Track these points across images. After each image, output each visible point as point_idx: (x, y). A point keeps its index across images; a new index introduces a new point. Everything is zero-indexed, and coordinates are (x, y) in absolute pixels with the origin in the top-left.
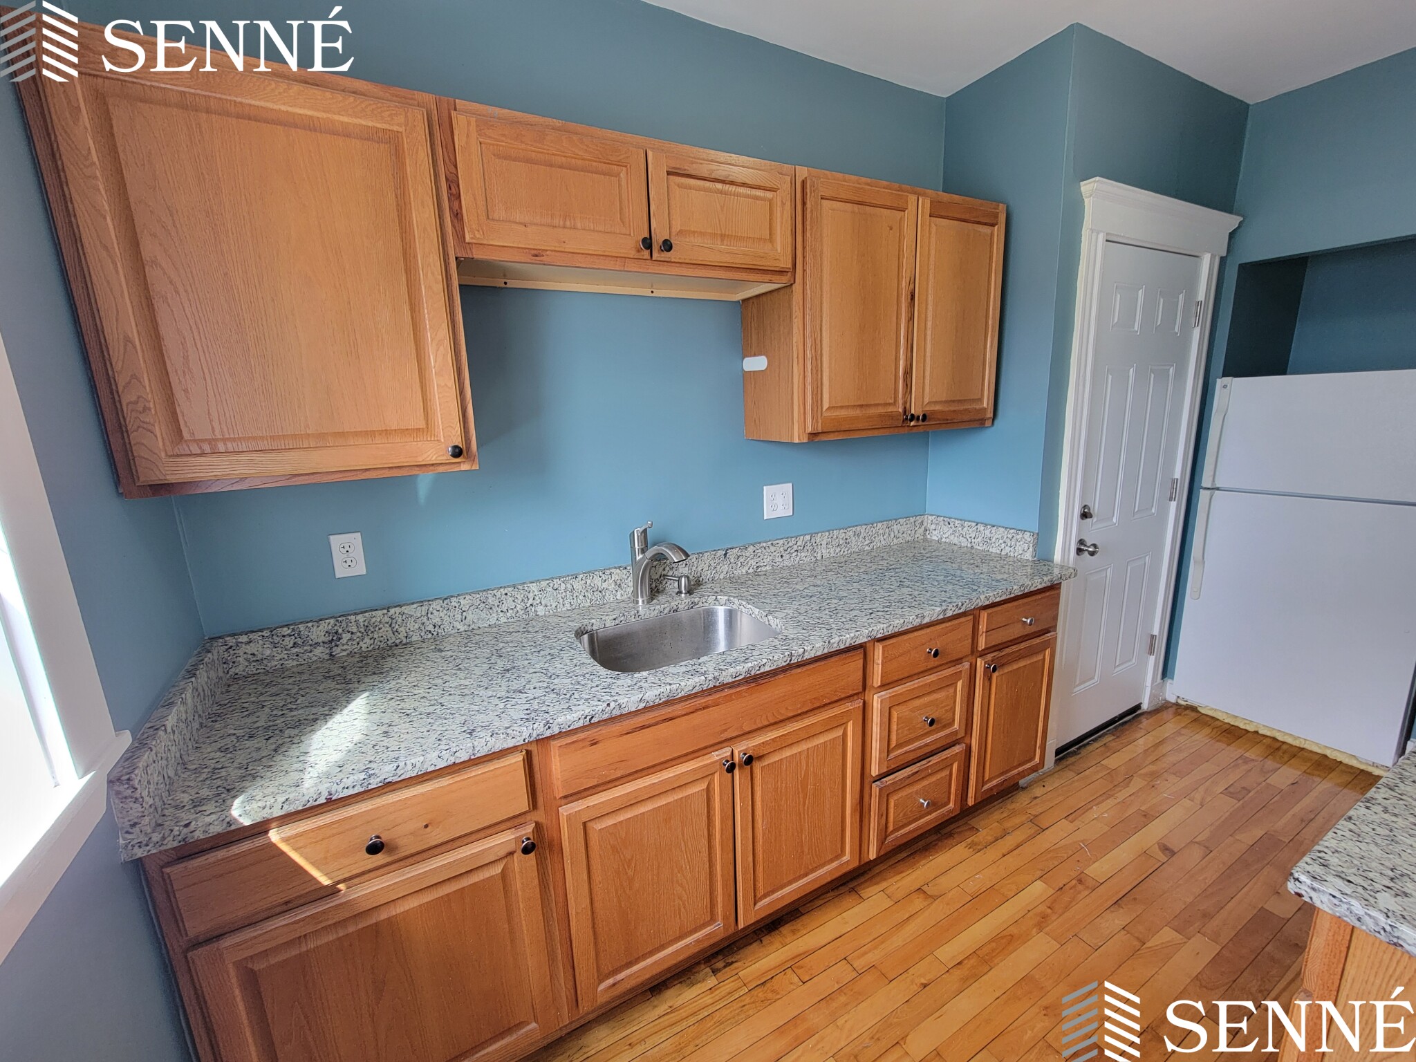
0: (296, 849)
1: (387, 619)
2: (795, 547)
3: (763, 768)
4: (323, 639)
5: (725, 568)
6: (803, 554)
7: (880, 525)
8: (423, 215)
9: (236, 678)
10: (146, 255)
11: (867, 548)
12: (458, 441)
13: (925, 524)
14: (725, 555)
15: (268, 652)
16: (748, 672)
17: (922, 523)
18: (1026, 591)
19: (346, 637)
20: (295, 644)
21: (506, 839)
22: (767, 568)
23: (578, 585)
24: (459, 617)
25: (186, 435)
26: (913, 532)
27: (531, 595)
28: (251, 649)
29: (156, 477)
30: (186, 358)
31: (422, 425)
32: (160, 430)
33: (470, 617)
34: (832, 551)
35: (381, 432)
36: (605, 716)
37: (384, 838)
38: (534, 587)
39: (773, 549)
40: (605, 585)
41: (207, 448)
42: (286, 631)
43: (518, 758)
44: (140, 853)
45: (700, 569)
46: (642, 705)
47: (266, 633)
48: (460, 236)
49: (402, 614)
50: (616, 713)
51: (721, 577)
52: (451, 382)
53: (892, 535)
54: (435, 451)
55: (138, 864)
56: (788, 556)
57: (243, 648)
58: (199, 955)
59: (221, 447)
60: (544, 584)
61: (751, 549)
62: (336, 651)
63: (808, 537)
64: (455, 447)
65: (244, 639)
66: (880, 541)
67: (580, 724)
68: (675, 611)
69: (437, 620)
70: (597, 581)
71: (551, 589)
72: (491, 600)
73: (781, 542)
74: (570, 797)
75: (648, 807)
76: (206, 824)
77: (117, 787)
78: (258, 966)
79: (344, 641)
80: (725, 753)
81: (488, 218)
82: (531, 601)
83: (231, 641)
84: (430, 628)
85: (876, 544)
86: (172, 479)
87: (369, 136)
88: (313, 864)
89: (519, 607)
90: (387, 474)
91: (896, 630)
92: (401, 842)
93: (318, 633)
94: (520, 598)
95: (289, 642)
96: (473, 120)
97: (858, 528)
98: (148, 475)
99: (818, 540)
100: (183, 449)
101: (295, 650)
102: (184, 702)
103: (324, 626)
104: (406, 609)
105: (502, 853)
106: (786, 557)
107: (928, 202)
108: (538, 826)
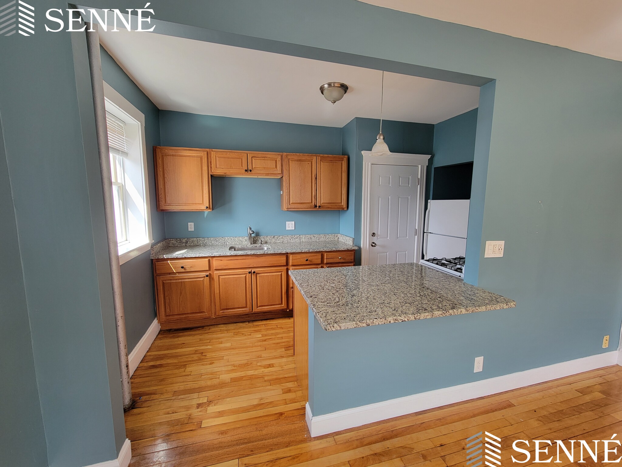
0: (171, 265)
1: (196, 240)
2: (294, 238)
3: (259, 276)
4: (185, 242)
5: (274, 240)
6: (297, 240)
7: (322, 235)
8: (205, 168)
9: (170, 246)
10: (165, 176)
11: (317, 241)
12: (208, 206)
13: (338, 236)
14: (274, 237)
15: (175, 243)
16: (254, 253)
17: (337, 236)
18: (338, 250)
19: (189, 242)
20: (180, 242)
21: (204, 274)
22: (286, 242)
23: (236, 239)
24: (210, 242)
25: (167, 202)
26: (334, 238)
27: (226, 240)
28: (173, 242)
29: (162, 209)
30: (168, 191)
31: (202, 203)
32: (164, 201)
33: (213, 242)
34: (306, 240)
35: (195, 204)
36: (223, 255)
37: (184, 267)
38: (226, 238)
39: (287, 237)
40: (243, 240)
41: (169, 205)
42: (179, 239)
43: (207, 259)
44: (153, 258)
45: (267, 239)
46: (230, 255)
47: (175, 239)
48: (211, 171)
49: (199, 239)
50: (225, 255)
51: (273, 242)
52: (207, 195)
53: (326, 238)
54: (203, 207)
55: (152, 260)
56: (292, 240)
57: (171, 241)
58: (158, 277)
59: (171, 204)
60: (229, 238)
61: (281, 236)
62: (187, 245)
63: (298, 236)
64: (207, 207)
65: (172, 240)
66: (322, 239)
67: (218, 255)
68: (256, 247)
69: (206, 242)
70: (241, 239)
71: (230, 239)
72: (217, 239)
73: (290, 236)
74: (216, 270)
75: (232, 276)
76: (161, 257)
77: (152, 248)
78: (165, 282)
79: (188, 243)
80: (250, 270)
81: (216, 168)
82: (225, 241)
83: (170, 240)
84: (204, 243)
85: (321, 240)
86: (164, 209)
87: (197, 157)
88: (173, 268)
89: (223, 242)
90: (196, 211)
91: (294, 252)
92: (187, 269)
93: (184, 241)
94: (223, 240)
95: (179, 241)
96: (215, 152)
97: (315, 235)
98: (161, 208)
99: (301, 237)
100: (166, 204)
101: (180, 243)
102: (161, 244)
103: (185, 239)
104: (200, 239)
105: (203, 276)
106: (291, 240)
107: (319, 158)
108: (210, 274)
